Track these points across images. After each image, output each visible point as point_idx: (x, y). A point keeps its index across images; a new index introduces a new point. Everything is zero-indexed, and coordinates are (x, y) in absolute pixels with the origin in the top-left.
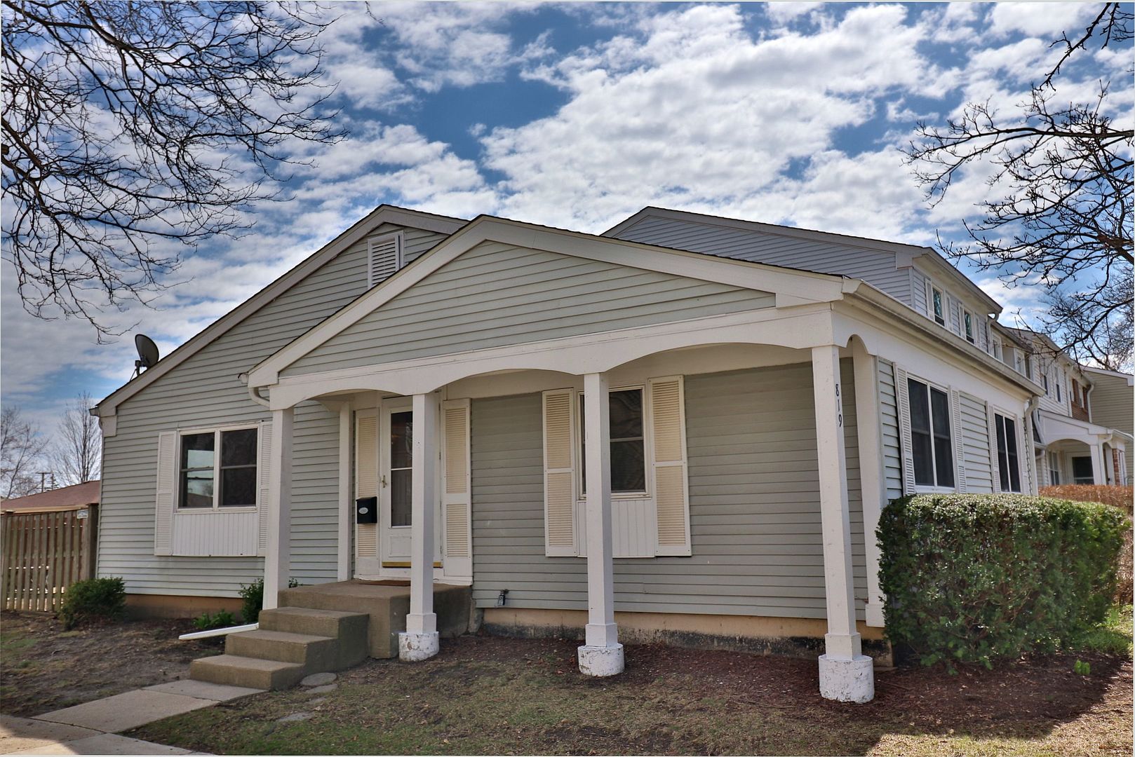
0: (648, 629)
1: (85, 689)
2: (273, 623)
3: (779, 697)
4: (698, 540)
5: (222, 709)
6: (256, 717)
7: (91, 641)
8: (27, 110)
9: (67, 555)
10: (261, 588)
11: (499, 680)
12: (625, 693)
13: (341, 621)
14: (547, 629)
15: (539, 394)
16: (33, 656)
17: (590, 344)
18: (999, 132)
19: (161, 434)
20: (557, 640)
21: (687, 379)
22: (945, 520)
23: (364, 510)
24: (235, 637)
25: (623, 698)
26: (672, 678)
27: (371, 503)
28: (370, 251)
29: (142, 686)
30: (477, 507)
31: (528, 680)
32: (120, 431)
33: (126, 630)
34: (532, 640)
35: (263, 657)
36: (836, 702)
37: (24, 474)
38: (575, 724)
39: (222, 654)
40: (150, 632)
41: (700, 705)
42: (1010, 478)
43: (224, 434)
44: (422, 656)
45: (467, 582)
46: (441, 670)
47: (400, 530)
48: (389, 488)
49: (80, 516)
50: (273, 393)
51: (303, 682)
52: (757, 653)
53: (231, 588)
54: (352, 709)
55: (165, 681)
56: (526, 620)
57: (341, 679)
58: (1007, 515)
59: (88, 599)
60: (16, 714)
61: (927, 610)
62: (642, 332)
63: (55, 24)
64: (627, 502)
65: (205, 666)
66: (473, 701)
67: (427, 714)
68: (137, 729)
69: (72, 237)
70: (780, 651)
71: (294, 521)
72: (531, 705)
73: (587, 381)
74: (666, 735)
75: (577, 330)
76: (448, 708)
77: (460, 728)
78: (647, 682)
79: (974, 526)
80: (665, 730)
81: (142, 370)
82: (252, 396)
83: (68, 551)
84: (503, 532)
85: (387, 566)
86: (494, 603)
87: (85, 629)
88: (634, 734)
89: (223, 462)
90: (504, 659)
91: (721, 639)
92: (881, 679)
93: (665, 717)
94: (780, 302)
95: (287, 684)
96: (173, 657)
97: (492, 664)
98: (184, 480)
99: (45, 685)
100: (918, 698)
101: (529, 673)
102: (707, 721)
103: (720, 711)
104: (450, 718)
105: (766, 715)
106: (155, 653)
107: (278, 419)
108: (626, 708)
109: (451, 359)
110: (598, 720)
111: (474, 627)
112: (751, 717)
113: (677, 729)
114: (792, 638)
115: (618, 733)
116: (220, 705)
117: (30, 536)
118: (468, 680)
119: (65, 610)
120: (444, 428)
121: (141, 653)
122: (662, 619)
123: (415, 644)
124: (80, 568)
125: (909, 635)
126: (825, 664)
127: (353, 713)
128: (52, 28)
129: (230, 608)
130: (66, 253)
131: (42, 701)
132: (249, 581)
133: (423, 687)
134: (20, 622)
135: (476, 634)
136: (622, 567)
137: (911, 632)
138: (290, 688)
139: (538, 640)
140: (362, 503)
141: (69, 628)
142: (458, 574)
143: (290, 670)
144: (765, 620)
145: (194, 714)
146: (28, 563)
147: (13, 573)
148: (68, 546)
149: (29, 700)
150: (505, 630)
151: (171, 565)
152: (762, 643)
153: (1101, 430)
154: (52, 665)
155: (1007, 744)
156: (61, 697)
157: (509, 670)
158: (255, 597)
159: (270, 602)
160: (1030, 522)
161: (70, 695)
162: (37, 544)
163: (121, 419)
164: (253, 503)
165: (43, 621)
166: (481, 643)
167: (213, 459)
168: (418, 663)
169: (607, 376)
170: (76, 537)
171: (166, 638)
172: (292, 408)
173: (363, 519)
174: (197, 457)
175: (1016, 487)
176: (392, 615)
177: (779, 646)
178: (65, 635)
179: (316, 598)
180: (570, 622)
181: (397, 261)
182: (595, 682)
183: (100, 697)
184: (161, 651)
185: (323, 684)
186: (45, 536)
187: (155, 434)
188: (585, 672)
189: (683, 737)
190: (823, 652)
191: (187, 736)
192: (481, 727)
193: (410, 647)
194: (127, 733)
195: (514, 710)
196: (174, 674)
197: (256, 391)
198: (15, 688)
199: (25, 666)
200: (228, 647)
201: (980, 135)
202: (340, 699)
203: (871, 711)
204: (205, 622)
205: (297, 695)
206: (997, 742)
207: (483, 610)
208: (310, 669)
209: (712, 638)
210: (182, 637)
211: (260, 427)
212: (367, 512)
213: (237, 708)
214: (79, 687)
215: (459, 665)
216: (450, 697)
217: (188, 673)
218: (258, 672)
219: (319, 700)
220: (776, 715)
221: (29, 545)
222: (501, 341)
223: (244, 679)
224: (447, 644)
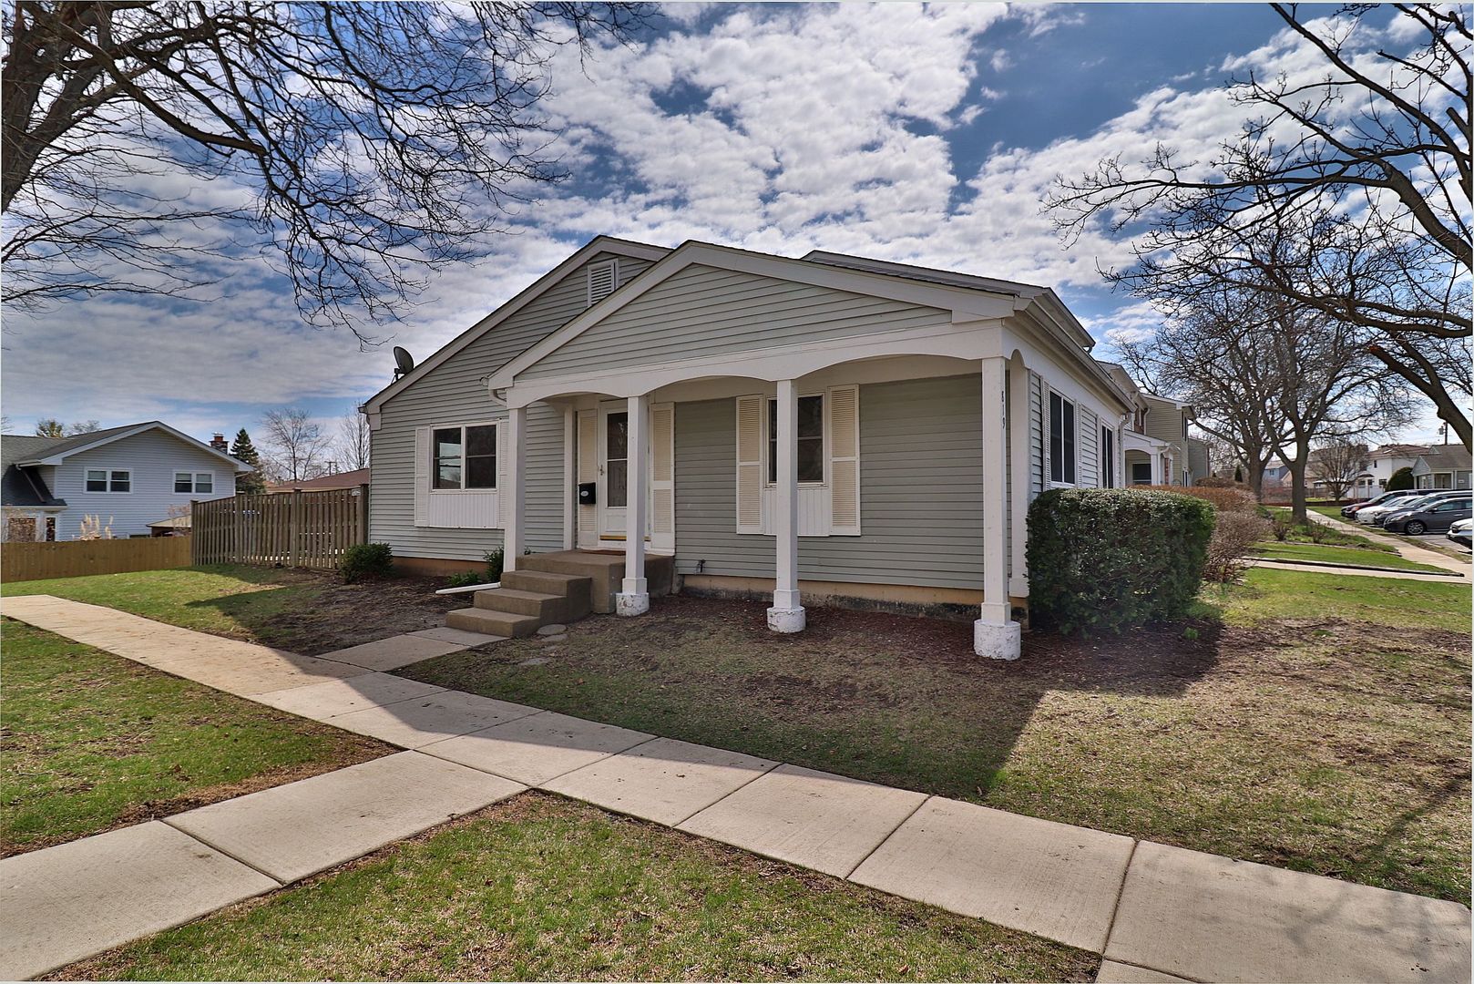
0: (822, 594)
1: (361, 633)
2: (513, 583)
3: (940, 654)
4: (866, 523)
5: (473, 653)
6: (501, 660)
7: (365, 593)
8: (295, 141)
9: (345, 524)
10: (502, 554)
11: (703, 634)
12: (810, 648)
13: (569, 582)
14: (737, 592)
15: (734, 399)
16: (319, 604)
17: (783, 354)
18: (1127, 184)
19: (418, 428)
20: (745, 601)
21: (862, 387)
22: (1090, 511)
23: (585, 494)
24: (482, 593)
25: (810, 652)
26: (848, 636)
27: (591, 488)
28: (590, 276)
29: (406, 632)
30: (679, 492)
31: (727, 635)
32: (384, 426)
33: (394, 585)
34: (724, 601)
35: (505, 611)
36: (990, 658)
37: (315, 462)
38: (771, 674)
39: (471, 606)
40: (412, 587)
41: (876, 660)
42: (1108, 479)
43: (469, 429)
44: (635, 613)
45: (671, 552)
46: (652, 625)
47: (616, 510)
48: (606, 476)
49: (354, 494)
50: (509, 395)
51: (539, 632)
52: (913, 616)
53: (478, 554)
54: (581, 656)
55: (425, 628)
56: (719, 585)
57: (570, 630)
58: (1146, 507)
59: (362, 560)
60: (304, 653)
61: (1068, 586)
62: (830, 345)
63: (320, 79)
64: (810, 490)
65: (458, 616)
66: (682, 652)
67: (645, 661)
68: (403, 668)
69: (336, 259)
70: (932, 614)
71: (528, 501)
72: (731, 656)
73: (779, 386)
74: (851, 686)
75: (771, 343)
76: (663, 657)
77: (675, 675)
78: (826, 638)
79: (1116, 515)
80: (849, 681)
81: (400, 376)
82: (492, 397)
83: (345, 521)
84: (701, 514)
85: (603, 539)
86: (693, 571)
87: (361, 584)
88: (823, 684)
89: (468, 453)
90: (704, 616)
91: (883, 603)
92: (1027, 641)
93: (848, 670)
94: (956, 318)
95: (525, 632)
96: (432, 608)
97: (695, 621)
98: (437, 467)
99: (327, 629)
100: (1060, 658)
101: (726, 629)
102: (886, 675)
103: (894, 665)
104: (665, 666)
105: (934, 670)
106: (417, 604)
107: (514, 416)
108: (813, 661)
109: (662, 366)
110: (791, 671)
111: (676, 589)
112: (921, 671)
113: (860, 680)
114: (944, 604)
115: (809, 683)
116: (471, 650)
117: (315, 508)
118: (677, 634)
119: (344, 568)
120: (652, 427)
121: (405, 604)
122: (834, 586)
123: (629, 602)
124: (355, 535)
125: (1051, 605)
126: (979, 626)
127: (582, 659)
128: (316, 82)
129: (476, 570)
130: (334, 272)
131: (325, 642)
132: (491, 549)
133: (639, 639)
134: (310, 577)
135: (678, 595)
136: (804, 544)
137: (1053, 602)
138: (529, 636)
139: (730, 601)
140: (583, 487)
141: (348, 583)
142: (663, 546)
143: (529, 621)
144: (921, 590)
145: (450, 657)
146: (315, 529)
147: (303, 537)
148: (345, 517)
149: (315, 641)
150: (701, 592)
151: (428, 534)
152: (918, 608)
153: (1161, 444)
154: (334, 612)
155: (1150, 700)
156: (341, 639)
157: (710, 626)
158: (497, 561)
159: (509, 566)
160: (1165, 511)
161: (348, 638)
162: (321, 515)
163: (384, 416)
164: (494, 486)
165: (328, 576)
166: (683, 602)
167: (461, 449)
168: (633, 618)
169: (798, 382)
170: (352, 511)
171: (426, 593)
172: (525, 408)
173: (584, 501)
174: (447, 449)
175: (1111, 486)
176: (610, 579)
177: (932, 611)
178: (344, 587)
179: (548, 564)
180: (756, 587)
181: (613, 285)
182: (782, 637)
183: (373, 640)
184: (422, 603)
185: (554, 633)
186: (327, 509)
187: (412, 428)
188: (774, 629)
189: (866, 688)
190: (979, 617)
191: (444, 676)
192: (692, 674)
193: (625, 605)
194: (393, 672)
195: (717, 661)
196: (433, 623)
197: (495, 392)
198: (303, 631)
199: (312, 612)
200: (476, 601)
201: (1111, 186)
202: (570, 647)
203: (1022, 668)
204: (457, 580)
205: (535, 642)
206: (1141, 699)
207: (684, 575)
208: (544, 622)
209: (876, 602)
210: (437, 592)
211: (498, 423)
212: (587, 495)
213: (485, 652)
214: (355, 631)
215: (667, 621)
216: (663, 647)
217: (444, 622)
218: (502, 623)
219: (553, 647)
220: (942, 669)
221: (315, 516)
222: (705, 351)
223: (490, 628)
224: (657, 602)
